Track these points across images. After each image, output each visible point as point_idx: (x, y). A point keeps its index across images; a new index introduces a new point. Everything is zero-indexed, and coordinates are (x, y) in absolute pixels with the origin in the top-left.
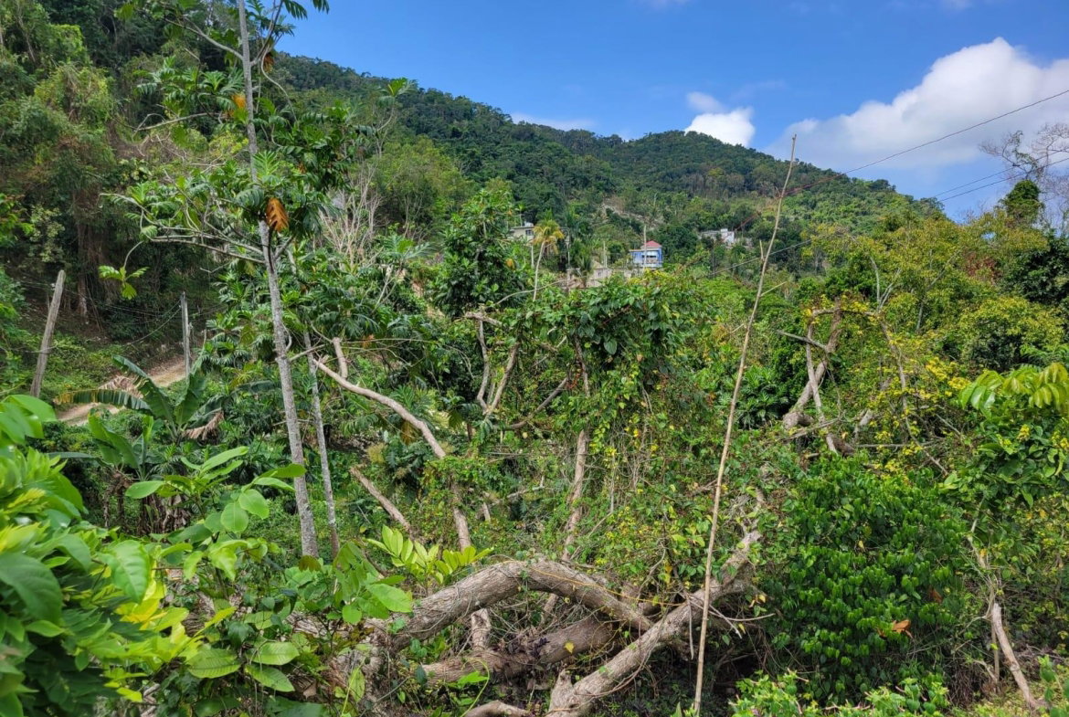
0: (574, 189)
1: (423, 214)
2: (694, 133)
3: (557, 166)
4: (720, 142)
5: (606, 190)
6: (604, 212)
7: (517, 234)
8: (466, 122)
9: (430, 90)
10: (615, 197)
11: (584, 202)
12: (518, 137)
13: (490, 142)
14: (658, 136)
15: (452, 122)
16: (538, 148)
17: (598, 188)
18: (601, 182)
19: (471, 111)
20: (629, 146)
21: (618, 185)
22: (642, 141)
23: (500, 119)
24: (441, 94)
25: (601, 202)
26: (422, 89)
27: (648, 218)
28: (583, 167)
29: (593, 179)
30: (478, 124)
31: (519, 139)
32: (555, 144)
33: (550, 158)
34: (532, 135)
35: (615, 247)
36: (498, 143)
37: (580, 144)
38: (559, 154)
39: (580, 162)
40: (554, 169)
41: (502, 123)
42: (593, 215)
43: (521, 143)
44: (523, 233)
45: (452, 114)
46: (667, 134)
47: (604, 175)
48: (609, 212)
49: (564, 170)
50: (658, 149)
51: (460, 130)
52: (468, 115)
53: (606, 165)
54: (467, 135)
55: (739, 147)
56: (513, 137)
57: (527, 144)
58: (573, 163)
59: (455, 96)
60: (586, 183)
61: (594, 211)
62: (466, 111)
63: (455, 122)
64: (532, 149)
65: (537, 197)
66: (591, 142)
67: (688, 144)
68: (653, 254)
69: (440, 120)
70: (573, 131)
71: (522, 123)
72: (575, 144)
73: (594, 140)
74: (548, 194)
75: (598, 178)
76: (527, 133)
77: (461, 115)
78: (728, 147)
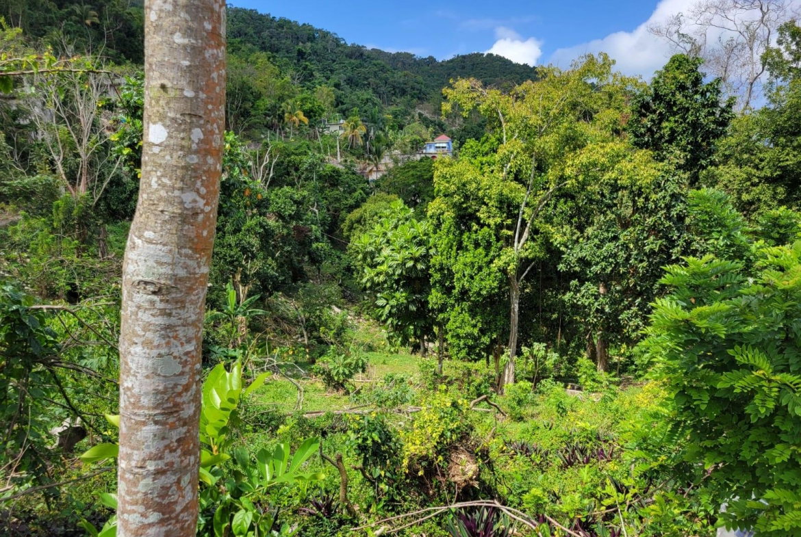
0: (394, 98)
1: (242, 110)
2: (491, 55)
3: (381, 79)
4: (511, 62)
5: (419, 98)
6: (417, 115)
7: (333, 129)
8: (309, 44)
9: (280, 19)
10: (426, 103)
11: (401, 107)
12: (350, 56)
13: (328, 60)
14: (464, 57)
15: (298, 44)
16: (366, 65)
17: (412, 96)
18: (415, 92)
19: (314, 35)
20: (442, 65)
21: (428, 94)
22: (451, 61)
23: (337, 42)
24: (290, 22)
25: (415, 107)
26: (274, 18)
27: (451, 120)
28: (401, 80)
29: (409, 89)
30: (319, 46)
31: (351, 58)
32: (379, 61)
33: (375, 72)
34: (362, 55)
35: (415, 140)
36: (334, 61)
37: (404, 64)
38: (383, 69)
39: (399, 76)
40: (378, 81)
41: (338, 45)
42: (408, 117)
43: (353, 61)
44: (337, 128)
45: (298, 38)
46: (470, 56)
47: (418, 86)
48: (420, 115)
49: (386, 83)
50: (463, 68)
51: (304, 51)
52: (311, 38)
53: (420, 78)
54: (310, 54)
55: (526, 66)
56: (346, 56)
57: (357, 62)
58: (393, 77)
59: (301, 24)
60: (404, 92)
61: (409, 114)
62: (310, 35)
63: (301, 44)
64: (361, 66)
65: (358, 102)
66: (412, 62)
67: (487, 63)
68: (444, 145)
69: (289, 42)
70: (398, 54)
71: (353, 44)
72: (400, 64)
73: (415, 60)
74: (367, 100)
75: (413, 88)
76: (358, 53)
77: (305, 38)
78: (517, 65)
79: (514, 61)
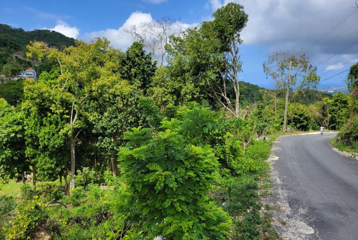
2: (54, 31)
4: (64, 36)
5: (15, 49)
6: (14, 57)
10: (19, 52)
11: (4, 52)
17: (11, 47)
18: (13, 45)
20: (27, 33)
21: (20, 47)
22: (33, 32)
25: (13, 53)
27: (34, 61)
28: (3, 38)
29: (9, 43)
35: (14, 70)
37: (4, 30)
39: (2, 36)
42: (9, 58)
46: (43, 31)
47: (14, 42)
48: (16, 57)
50: (40, 36)
53: (15, 38)
55: (72, 39)
60: (5, 45)
61: (10, 56)
66: (9, 29)
67: (52, 35)
68: (32, 73)
72: (2, 30)
73: (11, 29)
75: (11, 43)
78: (68, 38)
79: (67, 36)
